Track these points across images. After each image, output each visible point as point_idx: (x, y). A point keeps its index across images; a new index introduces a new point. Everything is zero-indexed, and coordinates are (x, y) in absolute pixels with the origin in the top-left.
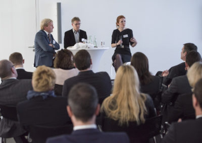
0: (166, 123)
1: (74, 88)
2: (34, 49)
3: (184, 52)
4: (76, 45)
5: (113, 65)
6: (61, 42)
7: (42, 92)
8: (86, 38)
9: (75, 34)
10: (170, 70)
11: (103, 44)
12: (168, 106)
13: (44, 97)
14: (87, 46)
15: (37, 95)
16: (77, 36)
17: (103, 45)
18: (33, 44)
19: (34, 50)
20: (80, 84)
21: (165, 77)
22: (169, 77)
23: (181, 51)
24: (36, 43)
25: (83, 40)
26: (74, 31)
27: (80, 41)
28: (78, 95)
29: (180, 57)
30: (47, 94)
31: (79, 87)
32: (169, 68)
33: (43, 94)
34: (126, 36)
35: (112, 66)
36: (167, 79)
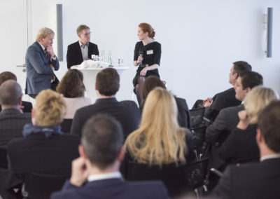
0: (212, 169)
1: (90, 121)
2: (25, 68)
3: (233, 74)
4: (83, 63)
5: (134, 91)
6: (62, 60)
7: (45, 127)
8: (97, 53)
9: (82, 48)
10: (214, 98)
11: (121, 62)
12: (213, 147)
13: (47, 135)
14: (99, 65)
15: (38, 130)
16: (85, 51)
17: (121, 64)
18: (23, 62)
19: (24, 71)
20: (99, 116)
21: (208, 107)
22: (212, 108)
23: (230, 72)
24: (28, 60)
25: (93, 56)
26: (81, 44)
27: (90, 57)
28: (94, 131)
29: (228, 80)
30: (51, 130)
31: (96, 120)
32: (214, 95)
33: (46, 130)
34: (150, 52)
35: (133, 93)
36: (210, 110)
